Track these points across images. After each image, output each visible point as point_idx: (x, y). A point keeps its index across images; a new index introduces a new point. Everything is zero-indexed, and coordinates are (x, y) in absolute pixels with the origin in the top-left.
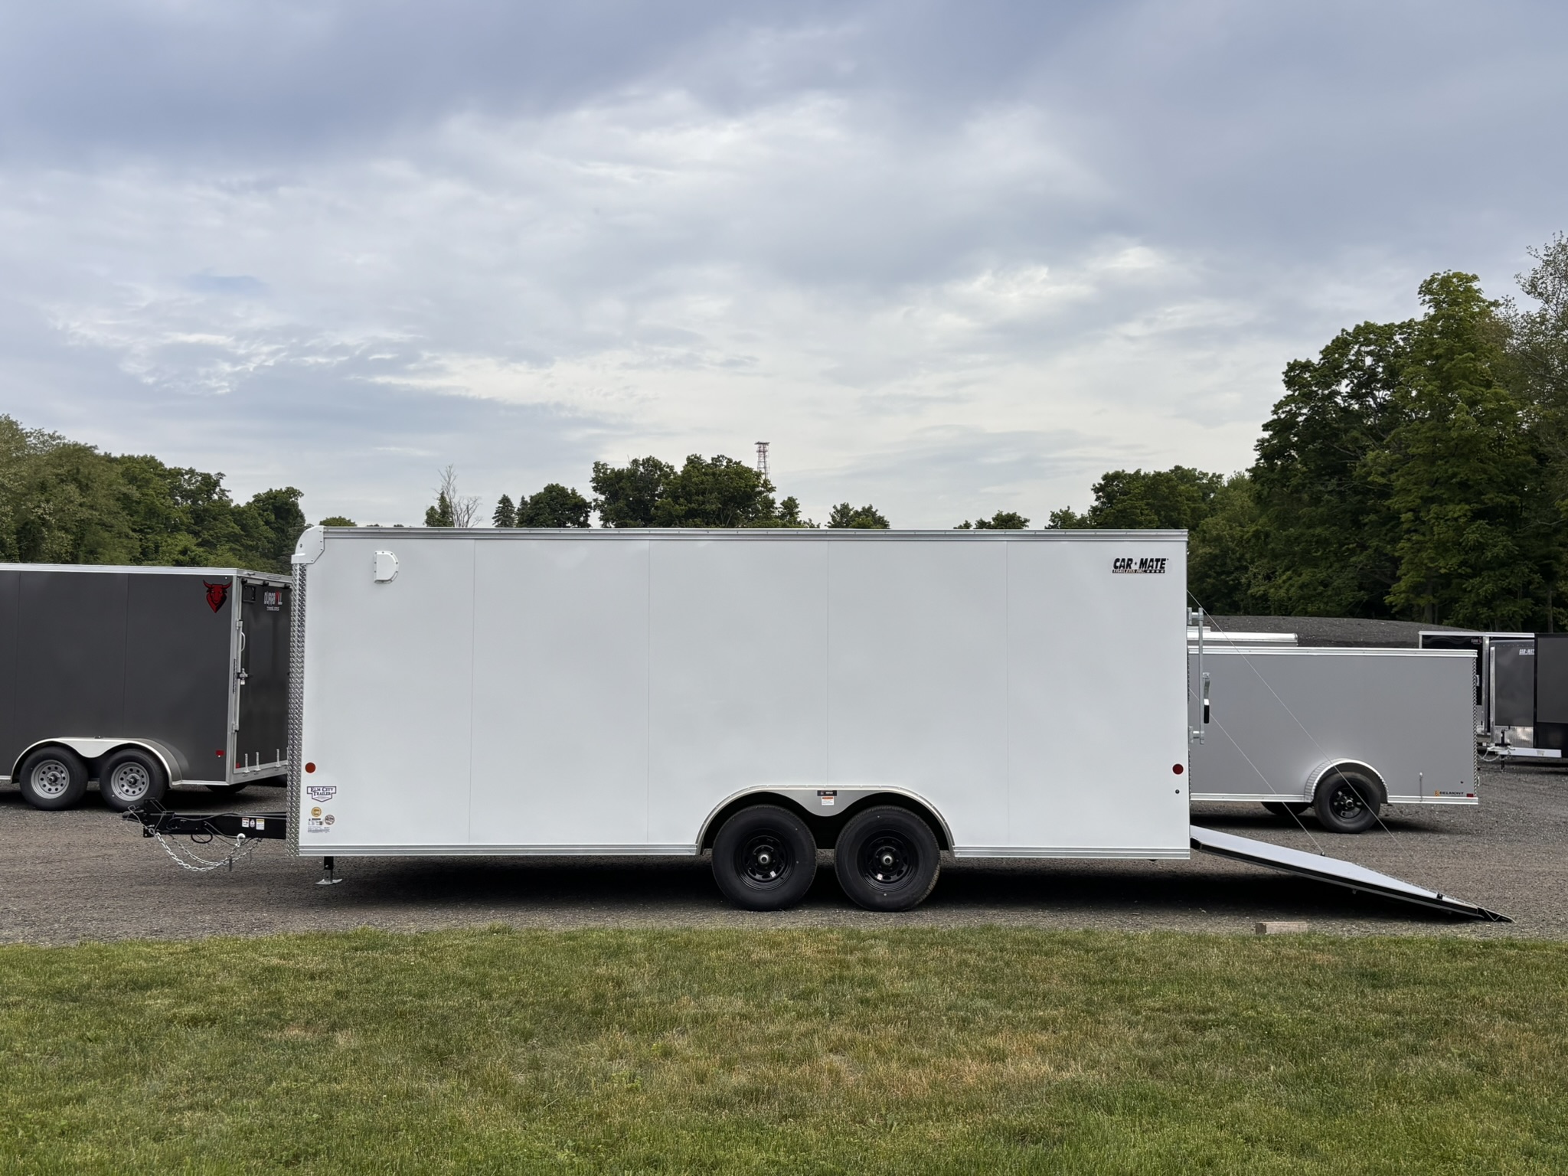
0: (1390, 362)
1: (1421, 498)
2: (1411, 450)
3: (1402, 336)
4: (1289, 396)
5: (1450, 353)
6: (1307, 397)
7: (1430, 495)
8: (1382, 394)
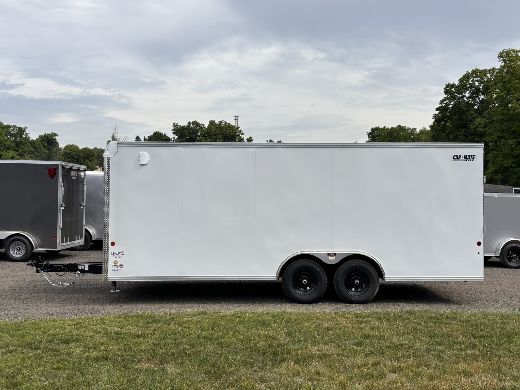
0: (485, 84)
1: (498, 137)
2: (493, 118)
3: (490, 74)
4: (446, 97)
5: (510, 81)
6: (453, 98)
7: (501, 136)
8: (482, 97)
